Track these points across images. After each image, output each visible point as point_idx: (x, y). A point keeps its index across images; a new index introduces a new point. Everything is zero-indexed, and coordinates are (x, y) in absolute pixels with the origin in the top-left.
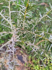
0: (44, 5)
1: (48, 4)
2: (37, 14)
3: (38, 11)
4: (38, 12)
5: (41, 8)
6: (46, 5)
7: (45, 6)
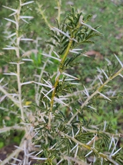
0: (93, 56)
1: (101, 54)
2: (79, 74)
3: (81, 69)
4: (80, 71)
5: (88, 62)
6: (97, 55)
7: (96, 58)
